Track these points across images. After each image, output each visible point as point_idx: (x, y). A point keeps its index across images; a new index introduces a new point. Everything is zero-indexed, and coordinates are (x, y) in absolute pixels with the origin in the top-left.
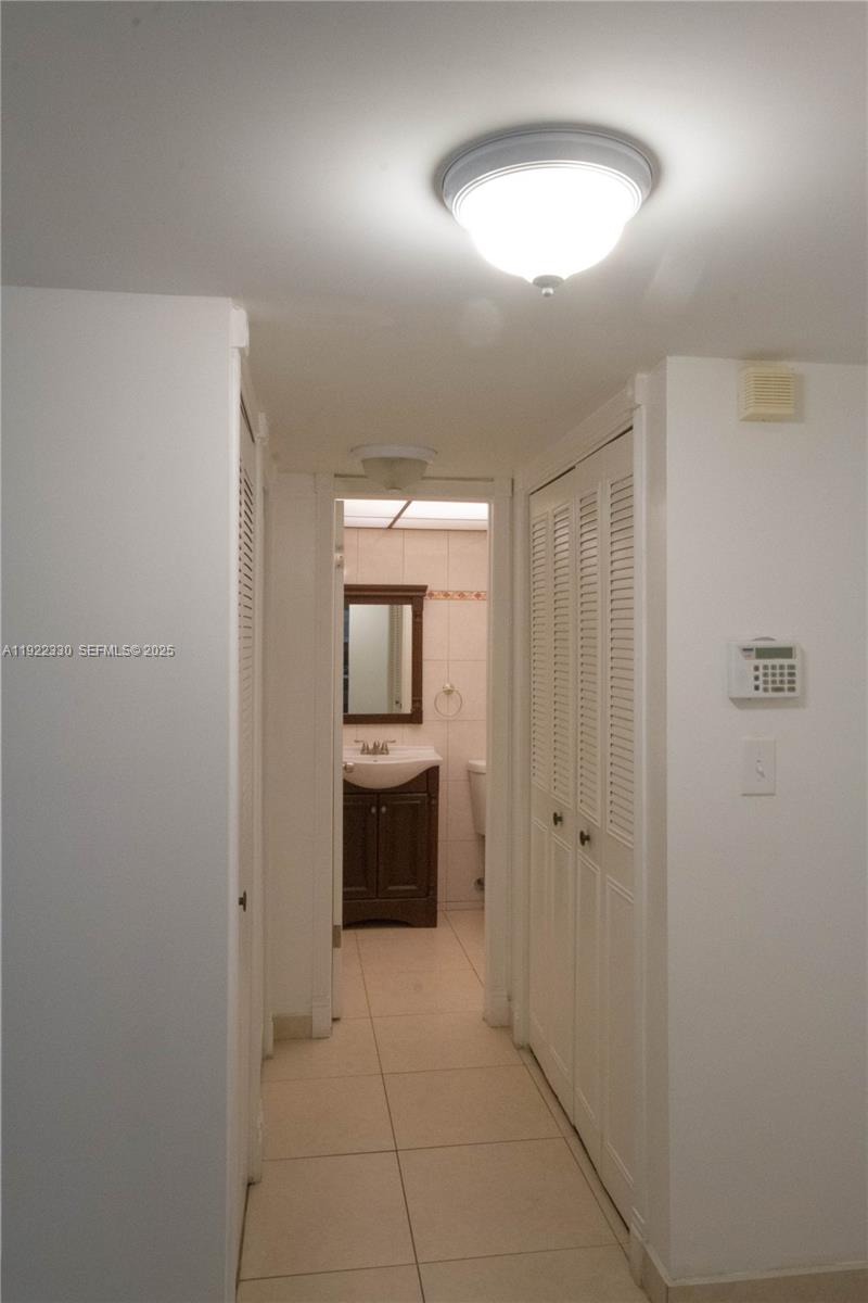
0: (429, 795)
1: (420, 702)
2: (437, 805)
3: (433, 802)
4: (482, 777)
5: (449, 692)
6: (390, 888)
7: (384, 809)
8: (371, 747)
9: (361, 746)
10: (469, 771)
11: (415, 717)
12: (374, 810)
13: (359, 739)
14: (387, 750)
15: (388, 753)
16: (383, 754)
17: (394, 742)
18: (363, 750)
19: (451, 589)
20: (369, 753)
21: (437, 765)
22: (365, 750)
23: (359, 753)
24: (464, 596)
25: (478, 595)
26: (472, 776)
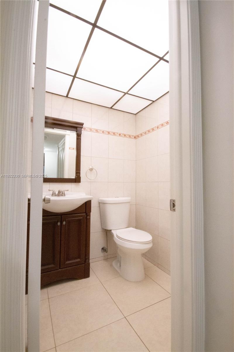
0: (86, 214)
1: (79, 173)
2: (90, 219)
3: (88, 217)
4: (107, 205)
5: (91, 170)
6: (68, 262)
7: (64, 223)
8: (57, 193)
9: (51, 193)
10: (99, 203)
11: (77, 180)
12: (59, 224)
13: (50, 189)
14: (64, 194)
15: (65, 196)
16: (62, 196)
17: (68, 190)
18: (53, 194)
19: (92, 128)
20: (55, 196)
21: (90, 200)
22: (54, 194)
23: (51, 196)
24: (98, 131)
25: (103, 132)
26: (101, 204)
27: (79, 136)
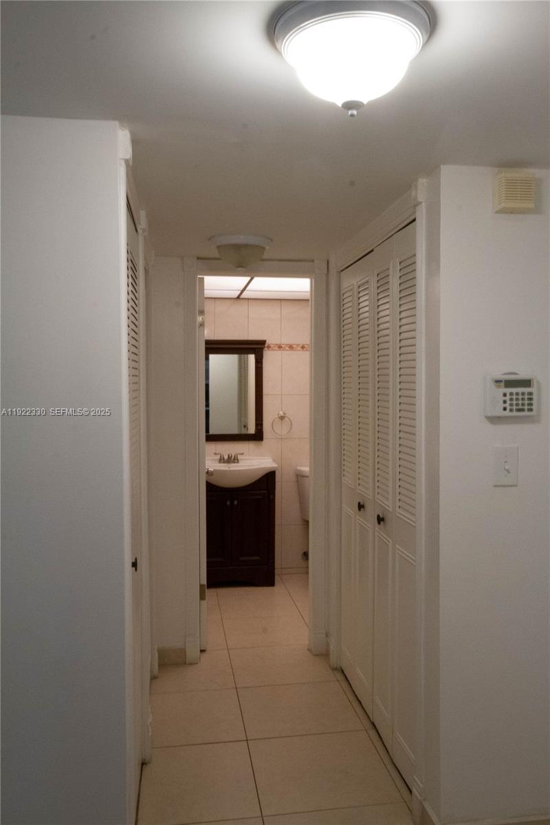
1: (261, 425)
2: (274, 499)
3: (271, 497)
4: (306, 478)
5: (282, 418)
6: (242, 559)
7: (236, 502)
8: (226, 457)
9: (218, 457)
10: (297, 475)
11: (258, 436)
12: (228, 503)
13: (217, 452)
14: (237, 460)
15: (238, 462)
16: (234, 462)
17: (243, 454)
18: (220, 460)
19: (283, 343)
20: (224, 462)
21: (273, 470)
22: (222, 460)
23: (217, 462)
24: (293, 348)
25: (303, 347)
26: (299, 478)
27: (259, 363)
